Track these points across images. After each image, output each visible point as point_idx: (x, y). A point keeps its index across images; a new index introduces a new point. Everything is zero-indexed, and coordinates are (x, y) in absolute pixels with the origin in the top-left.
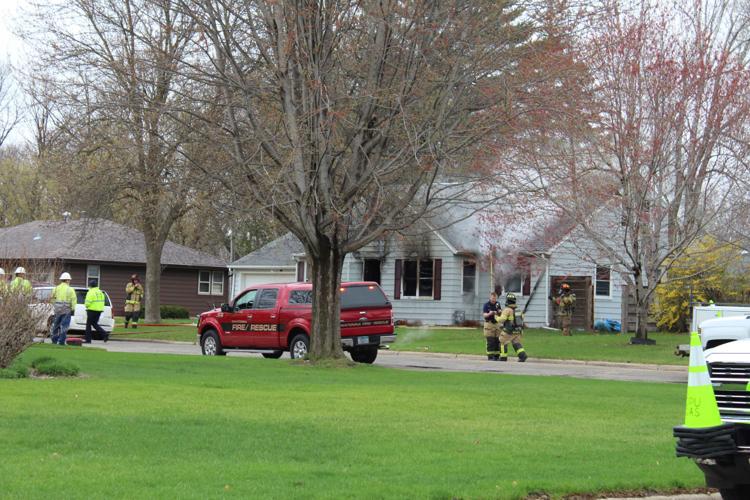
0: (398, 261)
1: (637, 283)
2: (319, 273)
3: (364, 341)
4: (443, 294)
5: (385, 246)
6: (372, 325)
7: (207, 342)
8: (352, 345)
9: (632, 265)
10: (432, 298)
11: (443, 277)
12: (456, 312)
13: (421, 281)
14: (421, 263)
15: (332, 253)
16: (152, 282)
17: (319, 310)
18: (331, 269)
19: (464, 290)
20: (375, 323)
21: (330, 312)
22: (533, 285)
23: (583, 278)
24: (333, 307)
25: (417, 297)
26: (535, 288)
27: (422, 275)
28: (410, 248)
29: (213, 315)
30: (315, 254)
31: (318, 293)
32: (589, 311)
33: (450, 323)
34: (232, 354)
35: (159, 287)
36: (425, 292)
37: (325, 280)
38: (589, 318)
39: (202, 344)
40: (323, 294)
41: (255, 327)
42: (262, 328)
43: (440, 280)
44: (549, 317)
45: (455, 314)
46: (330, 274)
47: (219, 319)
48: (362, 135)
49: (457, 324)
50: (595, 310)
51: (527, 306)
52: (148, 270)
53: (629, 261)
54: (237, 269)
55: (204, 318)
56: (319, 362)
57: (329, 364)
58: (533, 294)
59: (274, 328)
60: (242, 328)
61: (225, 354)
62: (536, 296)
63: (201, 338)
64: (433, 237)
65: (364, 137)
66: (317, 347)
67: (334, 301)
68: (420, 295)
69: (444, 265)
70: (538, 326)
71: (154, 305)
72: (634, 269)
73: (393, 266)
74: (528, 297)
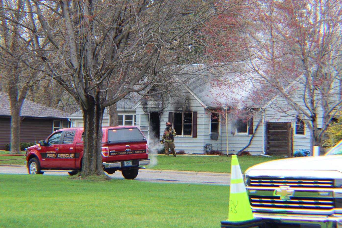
0: (170, 113)
1: (314, 126)
2: (87, 120)
3: (128, 164)
4: (198, 134)
5: (162, 104)
6: (134, 153)
7: (31, 165)
8: (120, 166)
9: (310, 115)
10: (192, 136)
11: (198, 123)
12: (207, 145)
13: (184, 125)
14: (185, 114)
15: (95, 107)
16: (15, 128)
17: (87, 144)
18: (95, 118)
19: (212, 131)
20: (136, 152)
21: (95, 145)
22: (254, 128)
23: (286, 123)
24: (96, 142)
25: (182, 135)
26: (256, 130)
27: (185, 122)
28: (178, 105)
29: (36, 149)
30: (85, 108)
31: (87, 133)
32: (290, 144)
33: (203, 152)
34: (47, 173)
35: (19, 130)
36: (187, 133)
37: (91, 124)
38: (290, 149)
39: (29, 166)
40: (90, 134)
41: (60, 156)
42: (65, 156)
43: (196, 125)
44: (265, 148)
45: (206, 147)
46: (95, 121)
47: (39, 151)
48: (115, 31)
49: (207, 153)
50: (294, 144)
51: (251, 141)
52: (12, 120)
53: (308, 112)
54: (74, 119)
55: (30, 150)
56: (87, 177)
57: (93, 179)
58: (255, 133)
59: (72, 156)
60: (52, 156)
61: (42, 173)
62: (256, 135)
63: (28, 162)
64: (191, 98)
65: (116, 33)
66: (86, 167)
67: (97, 138)
68: (184, 134)
69: (199, 116)
70: (258, 154)
71: (16, 142)
72: (312, 117)
73: (167, 116)
74: (251, 136)
